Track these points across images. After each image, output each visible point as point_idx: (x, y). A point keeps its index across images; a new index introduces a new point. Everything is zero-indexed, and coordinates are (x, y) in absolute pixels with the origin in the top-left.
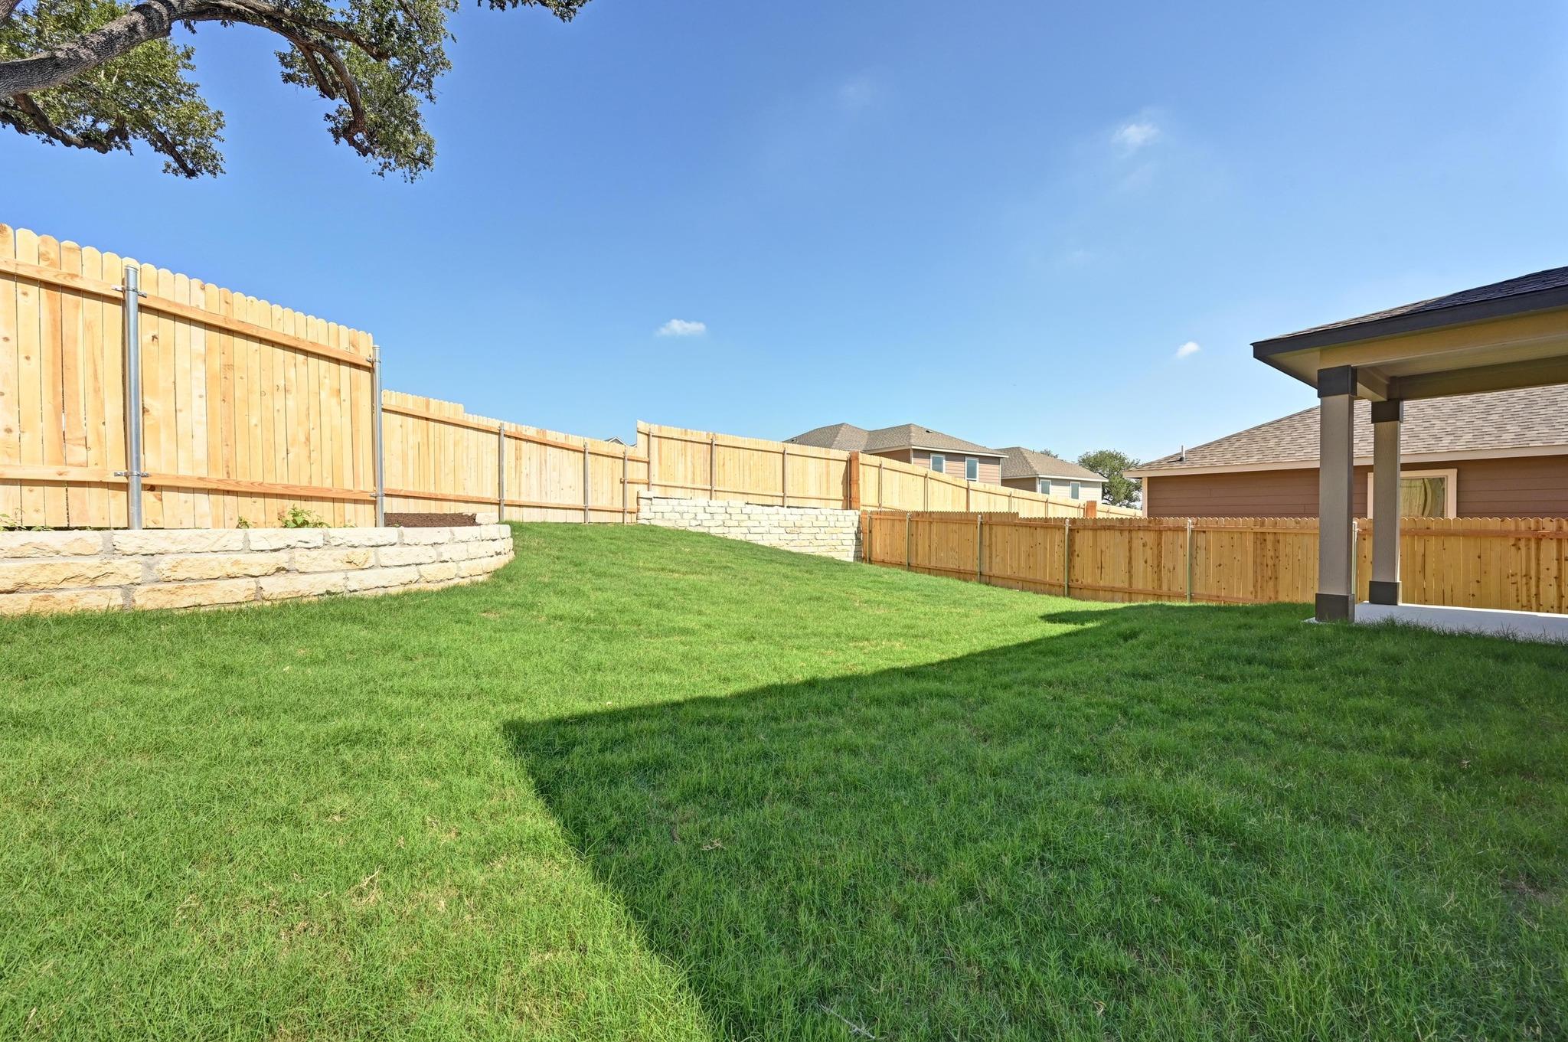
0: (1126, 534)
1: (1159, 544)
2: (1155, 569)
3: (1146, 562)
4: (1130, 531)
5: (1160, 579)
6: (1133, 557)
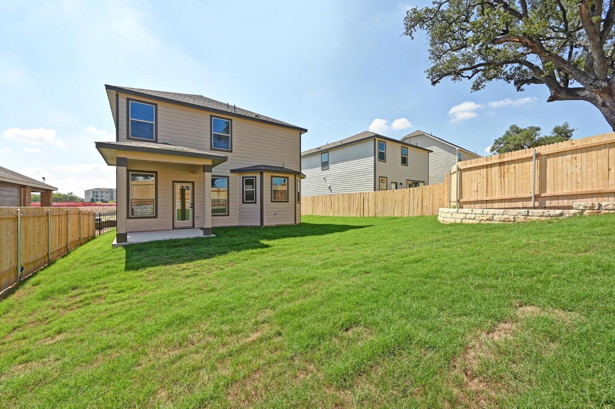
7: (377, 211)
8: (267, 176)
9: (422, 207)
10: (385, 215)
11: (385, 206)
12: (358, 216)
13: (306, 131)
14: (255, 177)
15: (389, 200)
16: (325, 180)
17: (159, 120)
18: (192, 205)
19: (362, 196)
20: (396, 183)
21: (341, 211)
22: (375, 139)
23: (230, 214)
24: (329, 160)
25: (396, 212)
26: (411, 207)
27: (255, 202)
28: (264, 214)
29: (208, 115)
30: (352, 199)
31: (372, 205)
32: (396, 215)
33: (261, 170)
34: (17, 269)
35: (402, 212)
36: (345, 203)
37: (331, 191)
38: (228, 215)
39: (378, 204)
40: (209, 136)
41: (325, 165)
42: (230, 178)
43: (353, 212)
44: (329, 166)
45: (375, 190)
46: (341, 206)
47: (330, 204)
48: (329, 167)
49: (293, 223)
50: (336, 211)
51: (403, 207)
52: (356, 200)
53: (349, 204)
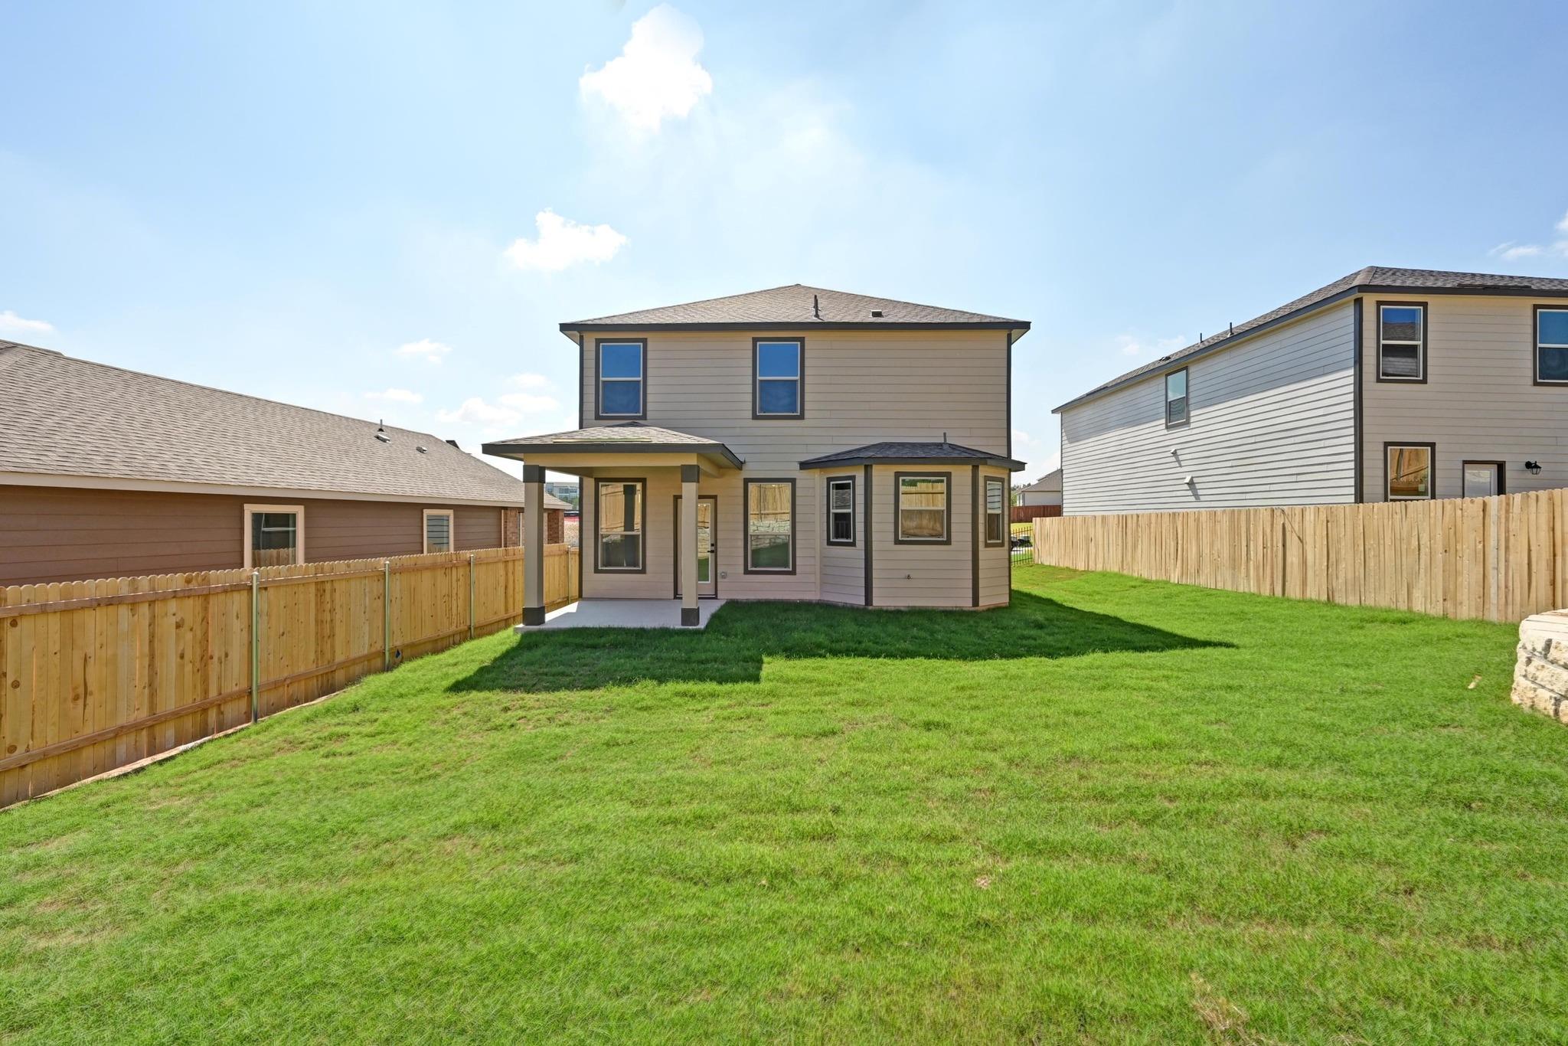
0: (144, 609)
1: (205, 619)
2: (198, 665)
3: (182, 657)
4: (152, 603)
5: (205, 681)
6: (157, 653)
7: (1339, 584)
8: (883, 476)
9: (1553, 583)
10: (1370, 602)
11: (1371, 563)
12: (1266, 592)
13: (1025, 326)
14: (853, 478)
15: (1388, 542)
16: (1178, 461)
17: (650, 372)
18: (713, 548)
19: (1279, 521)
20: (1501, 467)
21: (1207, 569)
22: (1359, 302)
23: (798, 570)
24: (1191, 395)
25: (1417, 594)
26: (1492, 580)
27: (853, 544)
28: (875, 574)
29: (746, 340)
30: (1244, 530)
31: (1315, 554)
32: (1419, 607)
33: (867, 458)
34: (384, 653)
35: (1449, 596)
36: (1218, 545)
37: (1196, 496)
38: (793, 572)
39: (1338, 553)
40: (750, 389)
41: (1176, 413)
42: (797, 481)
43: (1248, 575)
44: (1188, 412)
45: (1360, 498)
46: (1206, 551)
47: (1173, 544)
48: (1188, 418)
49: (967, 603)
50: (1192, 568)
51: (1452, 573)
52: (1256, 533)
53: (1233, 547)
